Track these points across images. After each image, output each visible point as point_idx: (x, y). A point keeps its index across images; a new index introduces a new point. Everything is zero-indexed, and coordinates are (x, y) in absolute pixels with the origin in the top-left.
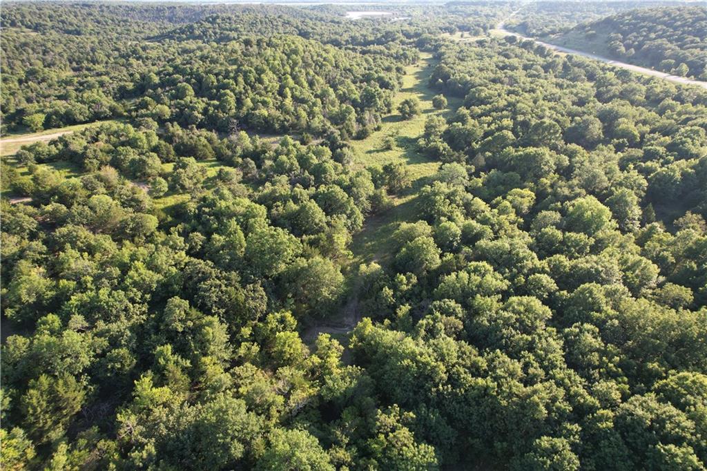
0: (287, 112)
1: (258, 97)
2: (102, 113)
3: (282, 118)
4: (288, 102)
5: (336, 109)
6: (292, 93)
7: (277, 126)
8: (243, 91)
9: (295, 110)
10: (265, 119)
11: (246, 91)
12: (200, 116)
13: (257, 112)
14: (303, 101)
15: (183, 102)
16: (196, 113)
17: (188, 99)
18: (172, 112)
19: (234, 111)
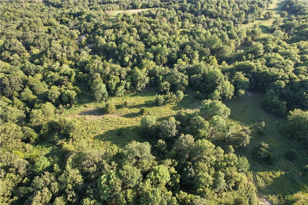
0: (219, 11)
1: (209, 5)
2: (157, 5)
3: (217, 13)
4: (220, 8)
5: (238, 12)
6: (222, 5)
7: (214, 15)
8: (204, 2)
9: (222, 11)
10: (211, 12)
11: (205, 2)
12: (188, 9)
13: (208, 10)
14: (226, 8)
15: (183, 4)
16: (187, 8)
17: (184, 3)
18: (179, 7)
19: (200, 9)
